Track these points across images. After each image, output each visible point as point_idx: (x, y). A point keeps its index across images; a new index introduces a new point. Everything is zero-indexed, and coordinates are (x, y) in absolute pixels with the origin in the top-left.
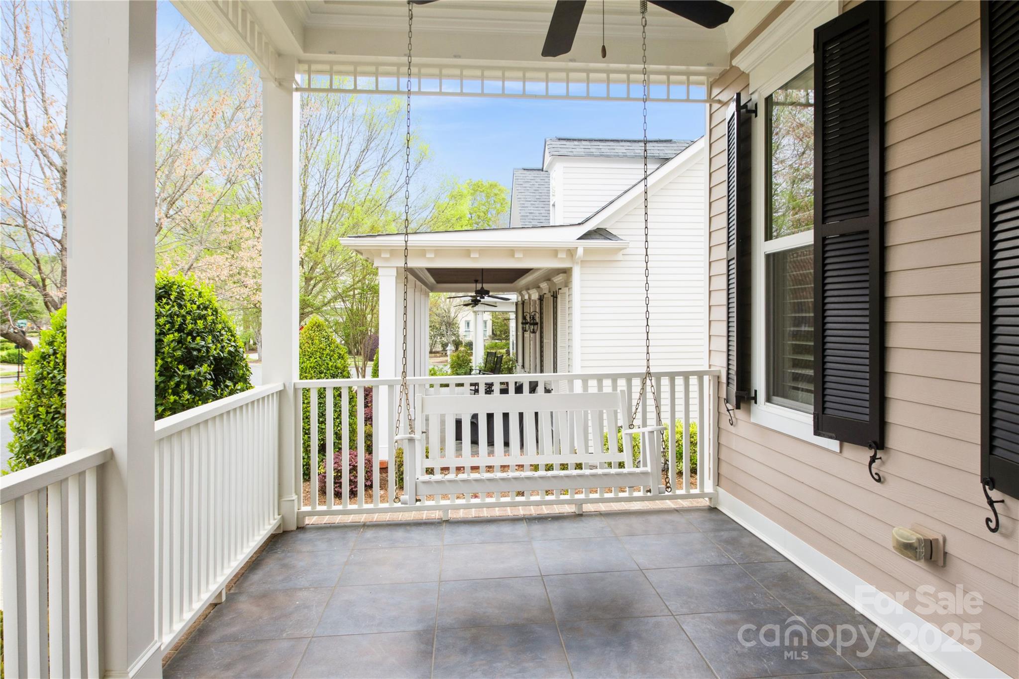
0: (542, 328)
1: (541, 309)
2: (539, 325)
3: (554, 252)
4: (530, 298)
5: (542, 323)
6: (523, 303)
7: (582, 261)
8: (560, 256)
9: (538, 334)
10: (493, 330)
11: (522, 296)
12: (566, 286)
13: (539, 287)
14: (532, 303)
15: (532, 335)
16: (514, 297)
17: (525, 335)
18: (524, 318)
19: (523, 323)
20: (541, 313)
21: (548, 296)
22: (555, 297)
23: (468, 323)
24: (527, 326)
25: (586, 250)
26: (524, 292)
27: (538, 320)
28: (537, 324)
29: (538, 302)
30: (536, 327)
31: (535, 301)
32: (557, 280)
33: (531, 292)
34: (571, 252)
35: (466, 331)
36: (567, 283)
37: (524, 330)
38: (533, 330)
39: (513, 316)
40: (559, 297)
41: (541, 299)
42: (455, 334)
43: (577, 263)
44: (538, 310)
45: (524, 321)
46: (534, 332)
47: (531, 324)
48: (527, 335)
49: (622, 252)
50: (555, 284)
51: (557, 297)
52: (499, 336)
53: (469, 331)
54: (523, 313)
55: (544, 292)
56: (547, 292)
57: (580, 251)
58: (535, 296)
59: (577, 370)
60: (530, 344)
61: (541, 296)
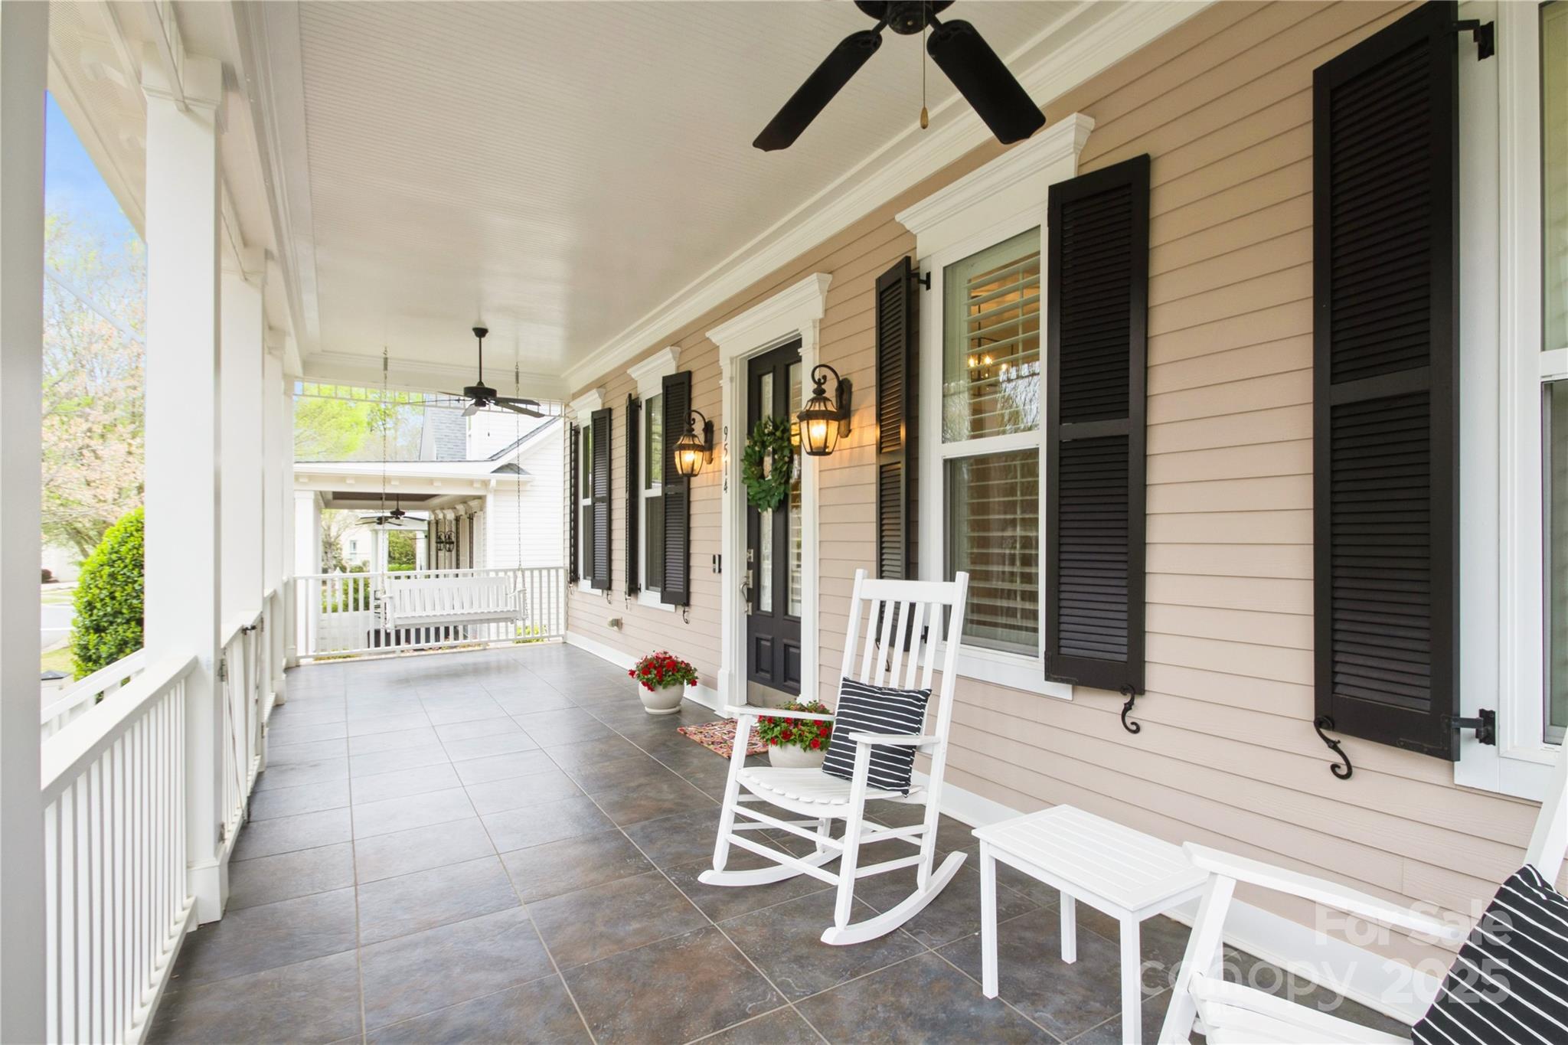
0: (458, 546)
1: (457, 529)
2: (455, 544)
3: (471, 483)
4: (445, 518)
5: (458, 542)
6: (437, 523)
7: (495, 491)
8: (475, 485)
9: (454, 553)
10: (390, 552)
11: (436, 515)
12: (481, 510)
13: (455, 508)
14: (447, 523)
15: (447, 554)
16: (425, 515)
17: (439, 554)
18: (438, 537)
19: (437, 543)
20: (457, 533)
21: (465, 517)
22: (471, 518)
23: (355, 544)
24: (442, 545)
25: (498, 482)
26: (438, 511)
27: (454, 539)
28: (453, 543)
29: (454, 522)
30: (452, 546)
31: (451, 522)
32: (474, 504)
33: (445, 511)
34: (485, 483)
35: (351, 554)
36: (482, 508)
37: (438, 550)
38: (449, 548)
39: (421, 535)
40: (475, 519)
41: (457, 519)
42: (335, 557)
43: (491, 492)
44: (454, 529)
45: (438, 540)
46: (450, 550)
47: (447, 543)
48: (441, 554)
49: (529, 484)
50: (471, 508)
51: (472, 519)
52: (398, 559)
53: (355, 554)
54: (437, 533)
55: (460, 514)
56: (463, 513)
57: (493, 483)
58: (450, 515)
59: (490, 565)
60: (445, 563)
61: (457, 517)
